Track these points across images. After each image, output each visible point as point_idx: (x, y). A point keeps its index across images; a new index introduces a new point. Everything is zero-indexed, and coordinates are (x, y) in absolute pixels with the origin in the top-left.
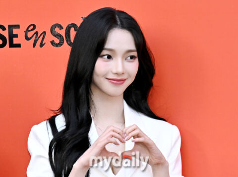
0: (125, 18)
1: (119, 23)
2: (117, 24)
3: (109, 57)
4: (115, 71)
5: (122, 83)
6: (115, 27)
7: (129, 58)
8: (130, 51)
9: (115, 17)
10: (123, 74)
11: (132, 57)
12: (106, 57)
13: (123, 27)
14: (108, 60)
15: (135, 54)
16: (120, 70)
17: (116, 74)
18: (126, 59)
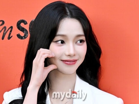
0: (74, 9)
1: (69, 14)
2: (67, 15)
3: (63, 42)
4: (67, 53)
5: (75, 64)
6: (66, 17)
7: (79, 42)
8: (79, 36)
9: (65, 9)
10: (74, 55)
11: (81, 41)
12: (60, 42)
13: (72, 17)
14: (62, 44)
15: (83, 38)
16: (72, 52)
17: (69, 55)
18: (76, 43)
